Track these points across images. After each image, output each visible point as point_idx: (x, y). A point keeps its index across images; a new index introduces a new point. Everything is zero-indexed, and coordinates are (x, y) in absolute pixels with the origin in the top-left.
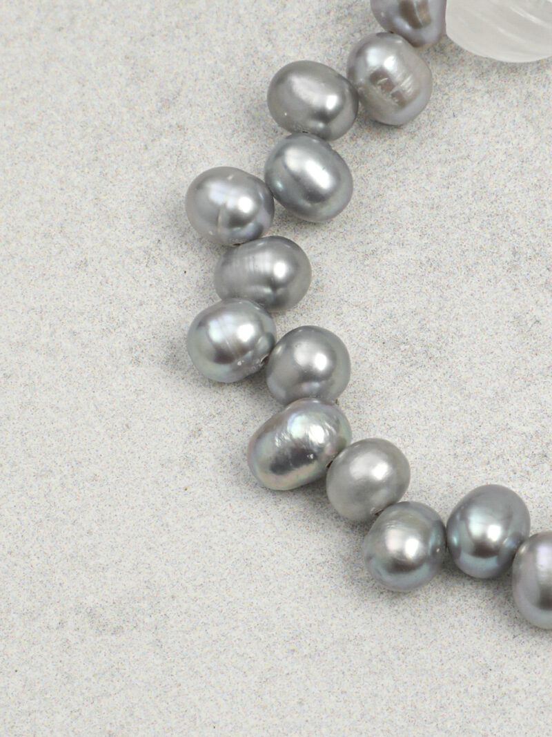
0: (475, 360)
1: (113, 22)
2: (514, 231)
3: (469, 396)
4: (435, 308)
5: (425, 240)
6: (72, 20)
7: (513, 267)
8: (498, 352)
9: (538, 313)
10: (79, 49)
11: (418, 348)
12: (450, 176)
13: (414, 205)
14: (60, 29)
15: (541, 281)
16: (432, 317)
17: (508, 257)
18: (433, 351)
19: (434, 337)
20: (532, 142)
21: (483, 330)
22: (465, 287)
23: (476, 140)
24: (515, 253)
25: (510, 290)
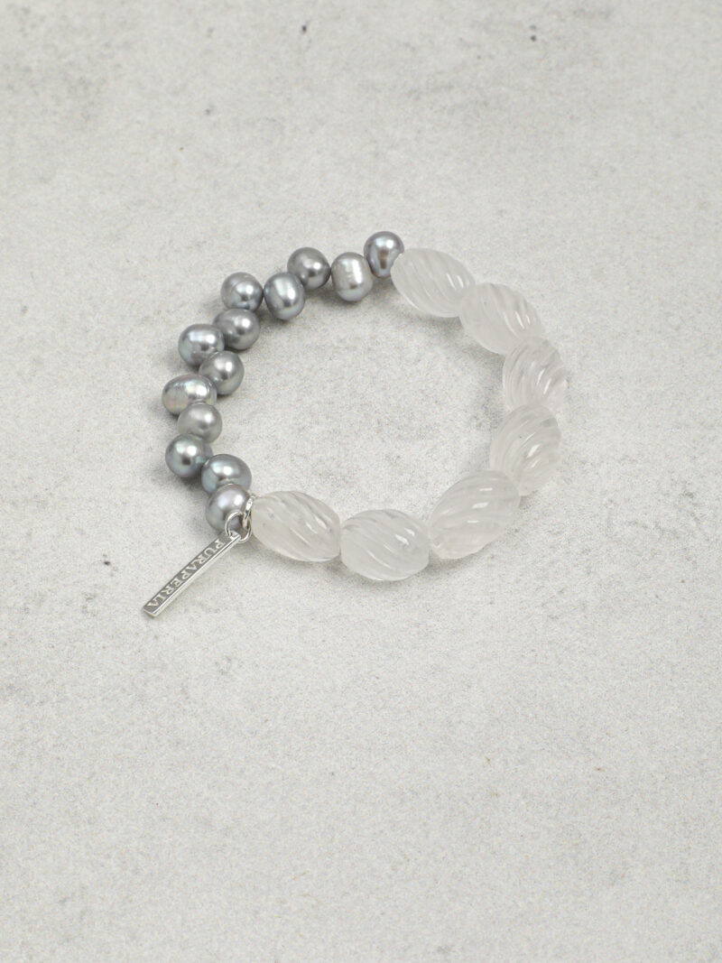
0: (370, 482)
1: (137, 341)
2: (376, 412)
3: (371, 502)
4: (343, 456)
5: (330, 420)
6: (116, 343)
7: (379, 430)
8: (381, 476)
9: (397, 452)
10: (122, 355)
11: (339, 478)
12: (335, 388)
13: (319, 403)
14: (110, 347)
15: (396, 435)
16: (343, 460)
17: (376, 425)
18: (347, 479)
19: (346, 472)
20: (376, 369)
21: (371, 465)
22: (357, 443)
23: (346, 370)
24: (379, 423)
25: (380, 442)
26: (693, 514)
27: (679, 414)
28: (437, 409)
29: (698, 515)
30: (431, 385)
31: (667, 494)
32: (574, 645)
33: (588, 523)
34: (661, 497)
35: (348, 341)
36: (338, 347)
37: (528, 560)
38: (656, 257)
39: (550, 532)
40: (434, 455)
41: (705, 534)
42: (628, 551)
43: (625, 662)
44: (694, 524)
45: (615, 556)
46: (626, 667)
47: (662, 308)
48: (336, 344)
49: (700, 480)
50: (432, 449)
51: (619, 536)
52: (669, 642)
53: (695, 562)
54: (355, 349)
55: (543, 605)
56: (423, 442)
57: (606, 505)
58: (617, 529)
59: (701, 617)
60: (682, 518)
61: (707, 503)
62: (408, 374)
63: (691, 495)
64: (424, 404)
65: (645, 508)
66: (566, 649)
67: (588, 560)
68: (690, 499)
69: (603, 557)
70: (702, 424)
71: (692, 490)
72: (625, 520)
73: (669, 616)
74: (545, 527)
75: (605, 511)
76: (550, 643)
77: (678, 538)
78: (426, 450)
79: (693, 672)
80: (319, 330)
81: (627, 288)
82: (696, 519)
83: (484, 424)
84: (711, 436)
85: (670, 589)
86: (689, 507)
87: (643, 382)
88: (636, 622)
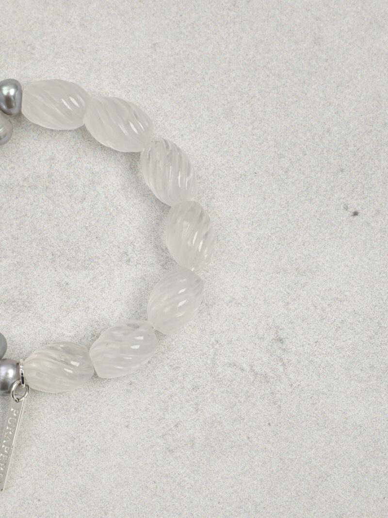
0: (44, 305)
2: (51, 245)
3: (45, 322)
4: (24, 284)
5: (15, 254)
7: (53, 261)
8: (53, 300)
9: (67, 280)
11: (20, 303)
12: (20, 224)
13: (7, 239)
15: (66, 266)
16: (24, 288)
17: (50, 257)
18: (26, 303)
19: (26, 297)
20: (52, 207)
21: (46, 291)
22: (35, 272)
23: (28, 208)
24: (53, 255)
25: (53, 271)
26: (281, 359)
27: (280, 259)
28: (98, 244)
29: (285, 361)
30: (93, 223)
31: (262, 339)
32: (184, 481)
33: (198, 361)
34: (257, 341)
35: (31, 180)
36: (23, 186)
37: (155, 391)
38: (275, 96)
39: (171, 366)
40: (95, 284)
41: (289, 379)
42: (227, 392)
43: (221, 500)
44: (281, 369)
45: (217, 395)
46: (221, 506)
47: (276, 150)
48: (21, 183)
49: (290, 326)
50: (93, 279)
51: (221, 376)
52: (255, 482)
53: (280, 407)
54: (36, 187)
55: (163, 436)
56: (87, 272)
57: (213, 344)
58: (220, 369)
59: (281, 459)
60: (272, 363)
61: (294, 349)
62: (76, 212)
63: (281, 340)
64: (88, 238)
65: (243, 350)
66: (179, 484)
67: (197, 397)
68: (280, 345)
69: (208, 395)
70: (297, 269)
71: (283, 335)
72: (226, 361)
73: (257, 458)
74: (168, 361)
75: (211, 351)
76: (167, 476)
77: (268, 382)
78: (88, 279)
79: (271, 512)
80: (8, 168)
81: (250, 128)
82: (284, 365)
83: (132, 260)
84: (303, 282)
85: (259, 432)
86: (279, 352)
87: (255, 225)
88: (232, 462)
